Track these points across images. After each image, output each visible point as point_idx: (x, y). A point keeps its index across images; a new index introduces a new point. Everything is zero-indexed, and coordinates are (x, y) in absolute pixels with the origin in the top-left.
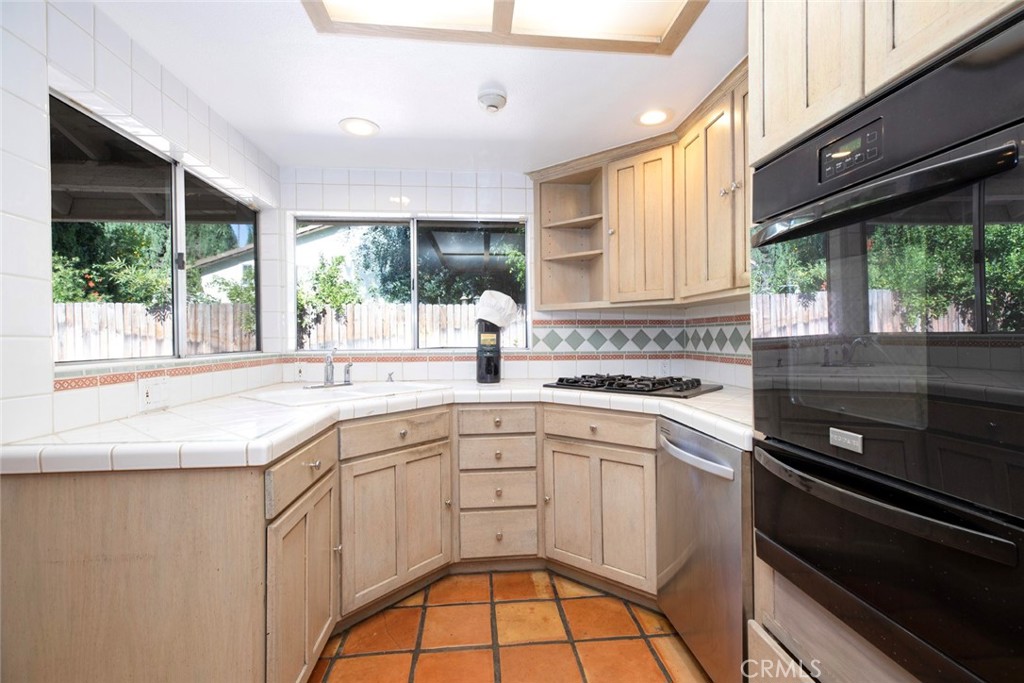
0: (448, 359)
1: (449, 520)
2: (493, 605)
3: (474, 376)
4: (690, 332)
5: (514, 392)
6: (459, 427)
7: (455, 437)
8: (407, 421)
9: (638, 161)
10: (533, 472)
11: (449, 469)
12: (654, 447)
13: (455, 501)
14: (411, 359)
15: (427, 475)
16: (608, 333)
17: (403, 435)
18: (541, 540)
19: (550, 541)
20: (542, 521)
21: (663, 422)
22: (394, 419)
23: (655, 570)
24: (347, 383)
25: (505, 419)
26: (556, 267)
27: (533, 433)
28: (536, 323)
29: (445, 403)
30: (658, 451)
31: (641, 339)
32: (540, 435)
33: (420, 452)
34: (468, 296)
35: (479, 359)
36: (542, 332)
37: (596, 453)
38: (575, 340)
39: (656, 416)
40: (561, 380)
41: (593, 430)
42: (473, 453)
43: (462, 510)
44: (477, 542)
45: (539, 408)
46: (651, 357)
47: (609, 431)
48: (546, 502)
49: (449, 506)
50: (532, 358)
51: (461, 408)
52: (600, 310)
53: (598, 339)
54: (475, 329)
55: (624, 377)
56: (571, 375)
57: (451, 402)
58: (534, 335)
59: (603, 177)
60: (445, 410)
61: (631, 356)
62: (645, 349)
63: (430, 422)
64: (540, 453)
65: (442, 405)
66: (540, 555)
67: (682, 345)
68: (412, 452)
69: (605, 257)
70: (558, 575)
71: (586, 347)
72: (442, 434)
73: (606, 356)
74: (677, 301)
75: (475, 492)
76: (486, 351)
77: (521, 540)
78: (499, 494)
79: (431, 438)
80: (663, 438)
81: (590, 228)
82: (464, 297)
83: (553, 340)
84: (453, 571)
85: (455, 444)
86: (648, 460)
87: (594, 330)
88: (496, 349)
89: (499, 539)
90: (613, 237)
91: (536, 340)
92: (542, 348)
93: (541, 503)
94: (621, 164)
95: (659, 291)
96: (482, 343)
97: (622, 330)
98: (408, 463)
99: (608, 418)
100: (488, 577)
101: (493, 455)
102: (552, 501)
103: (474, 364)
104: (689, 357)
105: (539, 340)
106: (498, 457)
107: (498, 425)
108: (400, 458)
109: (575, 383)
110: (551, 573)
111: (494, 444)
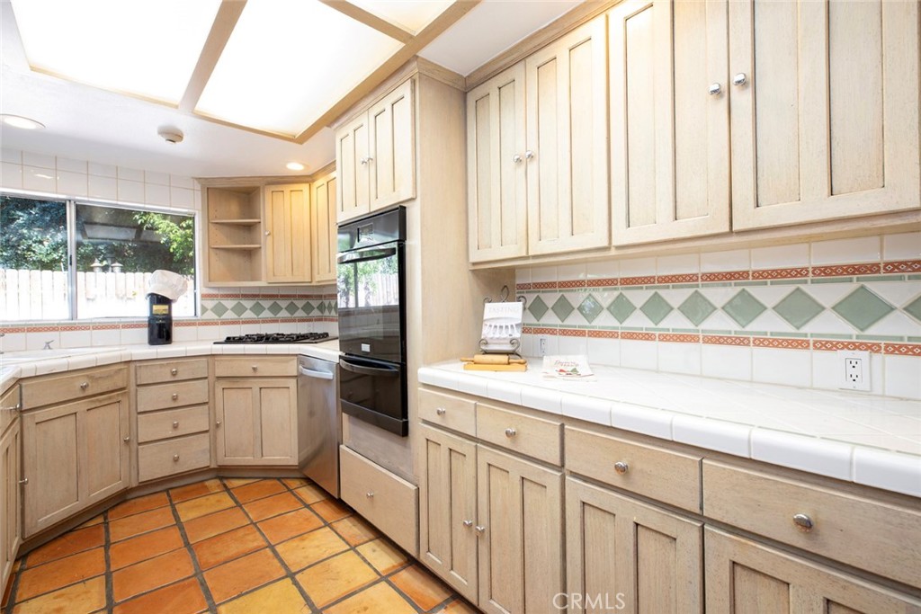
0: (114, 327)
1: (128, 453)
2: (173, 506)
3: (146, 340)
4: (326, 302)
5: (188, 348)
6: (136, 379)
7: (133, 388)
8: (88, 376)
9: (287, 188)
10: (206, 407)
11: (127, 412)
12: (295, 374)
13: (133, 438)
14: (70, 328)
15: (106, 421)
16: (266, 304)
17: (84, 388)
18: (212, 455)
19: (221, 453)
20: (214, 442)
21: (302, 359)
22: (74, 375)
23: (297, 452)
25: (180, 369)
26: (222, 253)
27: (206, 378)
28: (204, 296)
29: (123, 360)
30: (299, 377)
31: (292, 308)
32: (211, 379)
33: (100, 401)
34: (101, 261)
35: (151, 326)
36: (210, 304)
37: (256, 384)
38: (239, 310)
39: (296, 355)
40: (228, 338)
41: (254, 369)
42: (147, 399)
43: (140, 444)
44: (154, 464)
45: (210, 359)
46: (299, 321)
47: (265, 368)
48: (217, 426)
49: (127, 442)
50: (201, 324)
51: (138, 364)
52: (260, 288)
53: (257, 309)
55: (278, 334)
56: (237, 335)
57: (129, 359)
58: (203, 307)
59: (261, 194)
60: (122, 366)
61: (285, 320)
62: (295, 315)
63: (109, 376)
64: (212, 392)
65: (121, 362)
66: (213, 466)
67: (322, 313)
68: (92, 401)
69: (263, 251)
70: (227, 478)
71: (248, 314)
72: (121, 385)
73: (265, 321)
74: (314, 284)
75: (148, 429)
76: (158, 319)
77: (195, 456)
78: (175, 427)
79: (111, 389)
80: (301, 367)
81: (250, 228)
82: (96, 263)
83: (219, 310)
84: (129, 497)
85: (133, 393)
86: (292, 383)
87: (255, 302)
88: (167, 317)
89: (176, 460)
90: (270, 238)
91: (204, 310)
92: (210, 315)
93: (213, 427)
94: (274, 188)
95: (302, 276)
96: (154, 312)
97: (278, 302)
98: (88, 410)
99: (266, 360)
100: (165, 493)
101: (170, 397)
102: (222, 425)
103: (146, 331)
104: (326, 320)
105: (207, 310)
106: (175, 399)
107: (174, 374)
108: (81, 406)
109: (240, 340)
110: (221, 478)
111: (172, 389)
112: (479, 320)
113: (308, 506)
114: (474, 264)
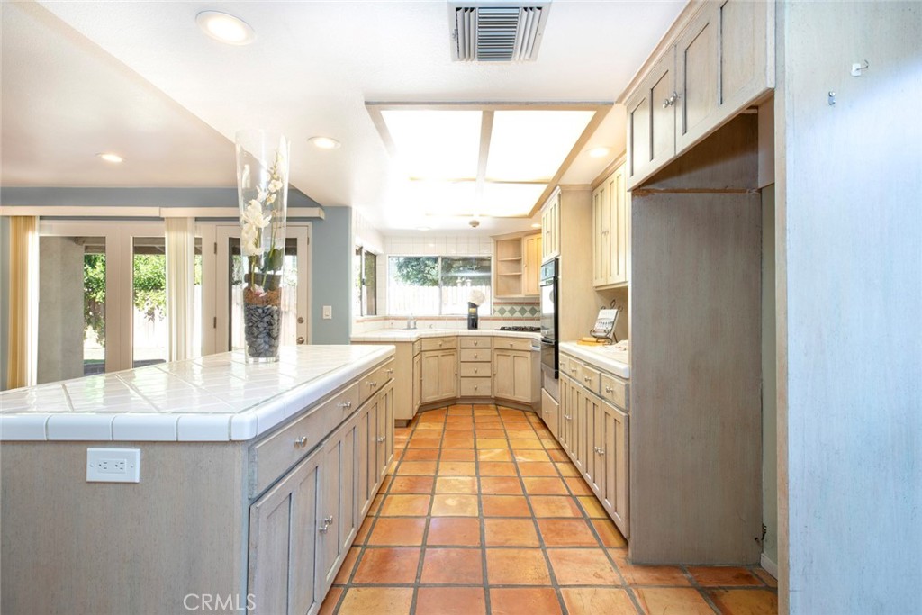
0: (454, 319)
1: (457, 381)
3: (466, 327)
5: (483, 332)
6: (461, 345)
7: (459, 348)
8: (442, 340)
10: (489, 363)
11: (456, 360)
12: (530, 350)
13: (459, 373)
14: (439, 319)
15: (448, 361)
17: (441, 345)
18: (492, 390)
19: (496, 390)
20: (493, 384)
22: (438, 339)
23: (531, 396)
24: (415, 328)
25: (479, 342)
26: (504, 278)
27: (490, 348)
28: (495, 303)
29: (455, 335)
30: (532, 351)
32: (493, 349)
33: (447, 352)
35: (469, 319)
36: (497, 308)
37: (512, 354)
38: (513, 312)
39: (531, 339)
40: (503, 328)
41: (512, 345)
42: (466, 355)
43: (461, 377)
44: (467, 389)
45: (493, 338)
47: (517, 345)
48: (495, 375)
49: (456, 375)
50: (491, 319)
51: (462, 337)
52: (523, 298)
53: (522, 312)
54: (467, 306)
56: (508, 326)
57: (459, 334)
58: (494, 309)
59: (522, 242)
60: (456, 338)
63: (449, 342)
64: (492, 356)
66: (492, 397)
68: (444, 352)
69: (523, 276)
71: (517, 315)
72: (455, 347)
73: (527, 319)
75: (467, 370)
76: (472, 316)
77: (484, 389)
78: (476, 372)
79: (451, 348)
81: (518, 263)
83: (502, 311)
84: (457, 402)
85: (459, 351)
86: (529, 355)
87: (521, 307)
88: (476, 315)
89: (476, 389)
90: (526, 267)
91: (495, 311)
92: (497, 315)
93: (492, 375)
94: (528, 237)
96: (470, 313)
97: (535, 308)
98: (443, 355)
99: (516, 340)
100: (471, 405)
101: (474, 356)
102: (497, 374)
103: (466, 322)
106: (476, 357)
107: (476, 344)
108: (439, 353)
109: (509, 329)
110: (497, 405)
111: (474, 352)
112: (595, 319)
113: (530, 423)
114: (597, 287)
